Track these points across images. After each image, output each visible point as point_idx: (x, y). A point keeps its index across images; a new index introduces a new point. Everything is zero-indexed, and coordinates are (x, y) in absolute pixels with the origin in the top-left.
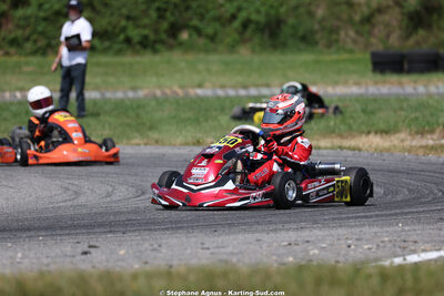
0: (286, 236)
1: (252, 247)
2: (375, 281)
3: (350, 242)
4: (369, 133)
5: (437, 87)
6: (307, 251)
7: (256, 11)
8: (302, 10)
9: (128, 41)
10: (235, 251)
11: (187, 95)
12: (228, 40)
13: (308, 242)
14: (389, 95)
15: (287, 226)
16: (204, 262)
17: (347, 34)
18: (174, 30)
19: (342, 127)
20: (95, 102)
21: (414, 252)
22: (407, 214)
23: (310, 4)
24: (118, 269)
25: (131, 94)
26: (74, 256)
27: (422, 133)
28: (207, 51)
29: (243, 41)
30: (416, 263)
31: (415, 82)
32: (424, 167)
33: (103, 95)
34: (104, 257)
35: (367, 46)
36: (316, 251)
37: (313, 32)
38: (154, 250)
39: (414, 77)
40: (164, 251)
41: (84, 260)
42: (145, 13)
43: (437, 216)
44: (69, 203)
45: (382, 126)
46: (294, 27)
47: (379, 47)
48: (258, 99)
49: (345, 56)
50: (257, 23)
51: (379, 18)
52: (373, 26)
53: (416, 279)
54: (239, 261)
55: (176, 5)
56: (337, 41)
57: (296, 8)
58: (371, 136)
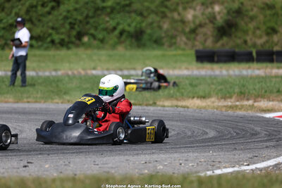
0: (143, 158)
1: (123, 164)
2: (195, 185)
3: (181, 162)
4: (193, 98)
5: (234, 71)
6: (156, 167)
7: (128, 25)
8: (155, 25)
9: (53, 42)
10: (114, 166)
11: (87, 74)
12: (111, 42)
13: (156, 161)
14: (206, 75)
15: (144, 152)
16: (95, 172)
17: (181, 40)
18: (80, 36)
19: (178, 94)
20: (32, 78)
21: (219, 168)
22: (215, 145)
23: (159, 22)
24: (44, 176)
25: (54, 73)
26: (18, 168)
27: (225, 98)
28: (99, 48)
29: (120, 42)
30: (220, 175)
31: (221, 68)
32: (226, 118)
33: (37, 73)
34: (36, 169)
35: (193, 46)
36: (162, 167)
37: (161, 38)
38: (65, 165)
39: (221, 65)
40: (72, 166)
41: (24, 171)
42: (63, 25)
43: (232, 147)
45: (201, 93)
46: (150, 35)
47: (200, 47)
49: (180, 52)
50: (129, 32)
51: (201, 30)
52: (197, 35)
53: (220, 184)
54: (116, 172)
55: (80, 22)
56: (175, 43)
57: (151, 24)
58: (195, 99)
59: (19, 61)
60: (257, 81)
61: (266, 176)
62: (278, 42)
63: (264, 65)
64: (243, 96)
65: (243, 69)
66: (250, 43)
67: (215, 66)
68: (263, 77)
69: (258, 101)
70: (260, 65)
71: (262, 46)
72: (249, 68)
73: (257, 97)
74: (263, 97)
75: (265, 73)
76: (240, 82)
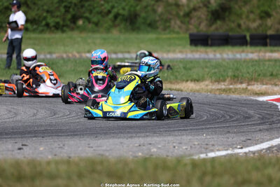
0: (137, 141)
1: (118, 146)
2: (189, 168)
3: (175, 144)
4: (187, 81)
5: (228, 55)
6: (150, 150)
7: (123, 9)
8: (149, 8)
9: (47, 25)
10: (108, 149)
11: (81, 56)
12: (106, 25)
13: (150, 144)
14: (200, 59)
15: (138, 135)
16: (90, 155)
17: (175, 23)
18: (74, 19)
19: (172, 77)
21: (212, 151)
22: (208, 128)
23: (154, 5)
24: (39, 159)
25: (48, 56)
26: (13, 151)
27: (218, 81)
28: (93, 32)
29: (115, 26)
30: (213, 158)
31: (215, 51)
32: (219, 101)
34: (31, 151)
35: (187, 30)
36: (155, 150)
37: (156, 22)
38: (60, 147)
39: (214, 48)
40: (66, 148)
41: (19, 153)
42: (58, 8)
43: (226, 130)
44: (11, 120)
45: (195, 77)
46: (145, 19)
47: (194, 30)
48: (123, 60)
49: (174, 36)
50: (123, 16)
51: (195, 14)
52: (191, 19)
53: (213, 167)
54: (110, 155)
55: (75, 5)
56: (169, 27)
57: (146, 7)
58: (189, 82)
59: (14, 44)
60: (250, 64)
61: (259, 159)
62: (272, 25)
63: (258, 48)
64: (236, 79)
65: (237, 52)
66: (243, 27)
67: (209, 49)
68: (256, 61)
69: (251, 85)
70: (253, 49)
71: (255, 29)
72: (243, 51)
73: (251, 80)
74: (256, 80)
75: (259, 56)
76: (233, 65)
